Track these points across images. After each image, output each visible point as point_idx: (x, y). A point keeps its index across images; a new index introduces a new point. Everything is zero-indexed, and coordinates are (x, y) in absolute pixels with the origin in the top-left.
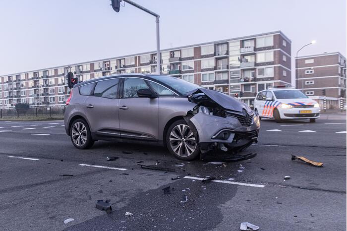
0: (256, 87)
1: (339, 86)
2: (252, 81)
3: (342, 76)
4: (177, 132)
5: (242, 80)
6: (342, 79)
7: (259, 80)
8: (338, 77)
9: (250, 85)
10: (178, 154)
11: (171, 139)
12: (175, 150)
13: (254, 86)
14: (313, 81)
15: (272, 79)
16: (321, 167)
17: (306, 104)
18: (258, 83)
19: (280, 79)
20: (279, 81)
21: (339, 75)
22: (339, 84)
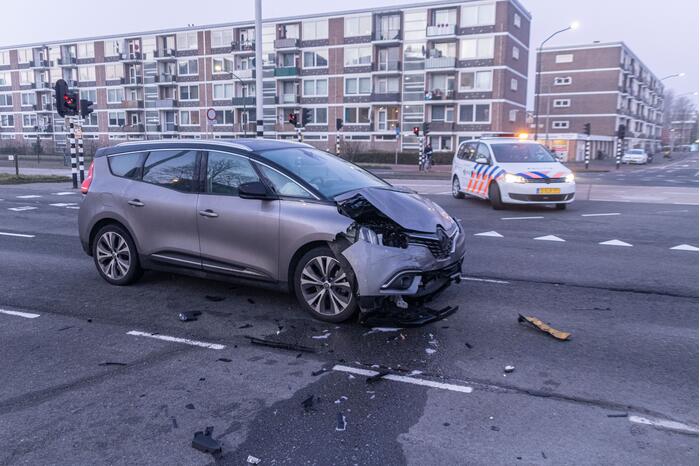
0: (456, 110)
1: (618, 112)
2: (448, 98)
3: (625, 91)
4: (315, 269)
5: (429, 96)
6: (624, 97)
7: (463, 96)
8: (617, 94)
9: (442, 106)
10: (317, 309)
11: (304, 281)
12: (310, 302)
13: (452, 109)
14: (569, 101)
15: (489, 95)
16: (566, 340)
17: (550, 175)
18: (461, 102)
19: (504, 97)
20: (503, 100)
21: (619, 89)
22: (619, 107)
